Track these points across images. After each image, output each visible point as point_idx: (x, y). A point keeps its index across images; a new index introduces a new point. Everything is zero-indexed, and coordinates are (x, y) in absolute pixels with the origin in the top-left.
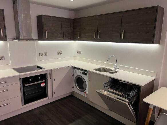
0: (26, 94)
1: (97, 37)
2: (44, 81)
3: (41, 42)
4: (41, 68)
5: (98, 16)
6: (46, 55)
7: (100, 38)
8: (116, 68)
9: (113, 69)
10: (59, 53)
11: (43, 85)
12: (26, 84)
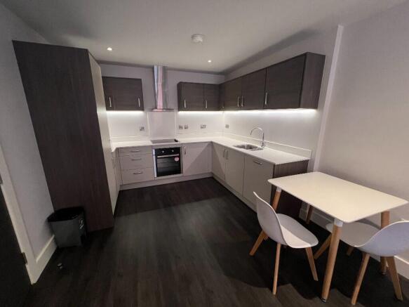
0: (158, 166)
1: (240, 105)
2: (178, 155)
3: (181, 113)
4: (176, 141)
6: (187, 128)
7: (243, 105)
8: (263, 145)
9: (259, 146)
10: (203, 127)
11: (177, 159)
12: (159, 155)
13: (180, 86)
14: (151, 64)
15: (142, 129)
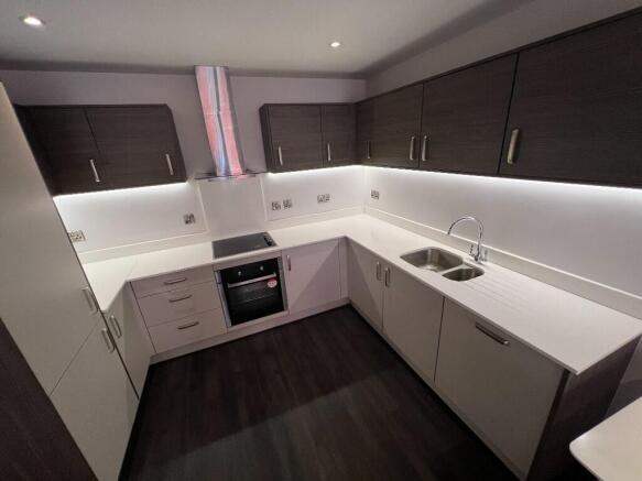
1: (417, 155)
2: (275, 275)
4: (268, 243)
5: (424, 82)
6: (290, 206)
7: (426, 158)
9: (467, 258)
10: (324, 199)
12: (231, 283)
13: (266, 112)
14: (188, 63)
15: (189, 219)
